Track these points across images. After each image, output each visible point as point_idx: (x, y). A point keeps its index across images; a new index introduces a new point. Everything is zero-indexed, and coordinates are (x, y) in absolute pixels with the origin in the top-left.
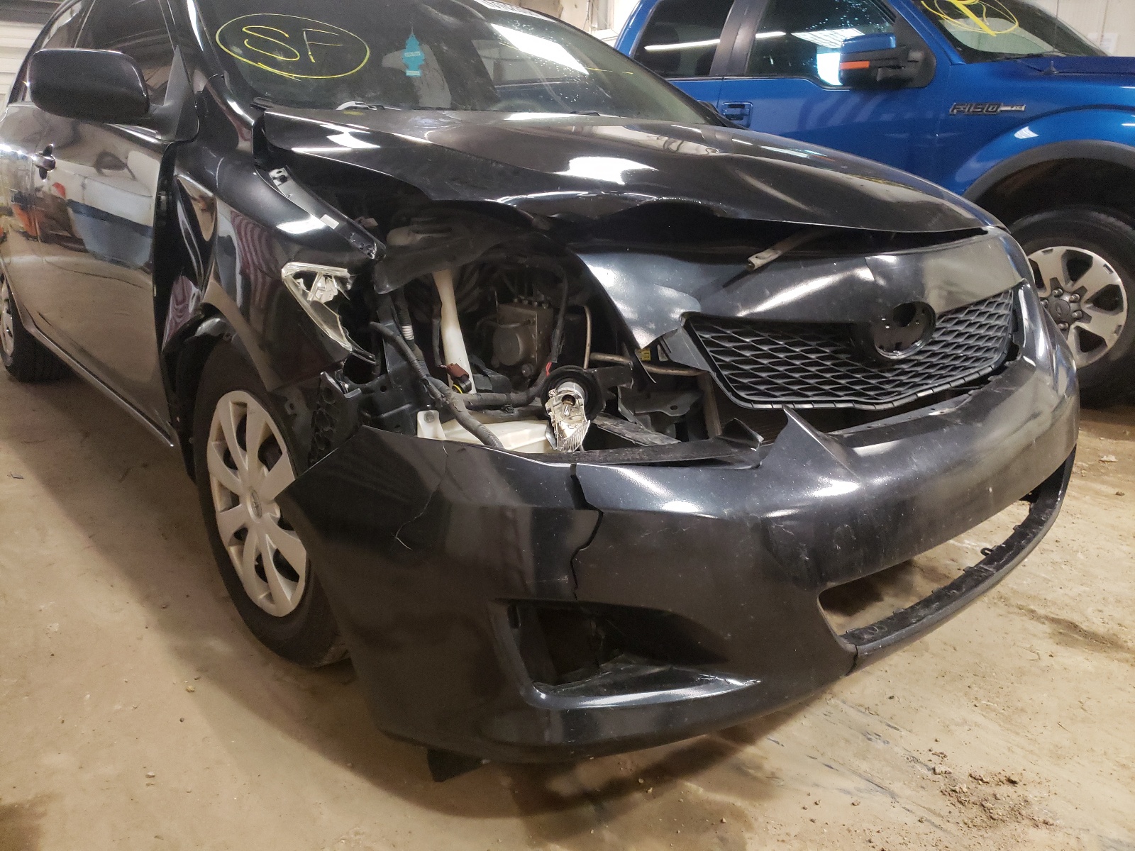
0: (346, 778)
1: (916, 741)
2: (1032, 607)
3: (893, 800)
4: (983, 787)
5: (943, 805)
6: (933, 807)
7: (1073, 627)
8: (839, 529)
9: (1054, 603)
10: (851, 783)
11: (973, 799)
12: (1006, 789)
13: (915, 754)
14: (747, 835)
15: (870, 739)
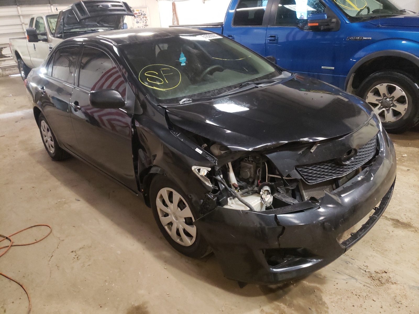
0: (217, 289)
1: (359, 263)
2: (386, 216)
3: (356, 281)
4: (378, 275)
5: (369, 281)
6: (366, 282)
7: (398, 221)
8: (340, 221)
9: (392, 213)
10: (345, 277)
11: (376, 278)
12: (384, 274)
13: (360, 267)
14: (322, 294)
15: (347, 264)
